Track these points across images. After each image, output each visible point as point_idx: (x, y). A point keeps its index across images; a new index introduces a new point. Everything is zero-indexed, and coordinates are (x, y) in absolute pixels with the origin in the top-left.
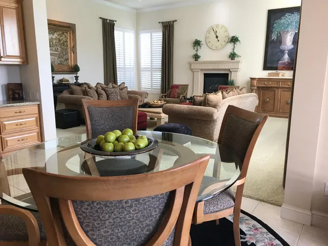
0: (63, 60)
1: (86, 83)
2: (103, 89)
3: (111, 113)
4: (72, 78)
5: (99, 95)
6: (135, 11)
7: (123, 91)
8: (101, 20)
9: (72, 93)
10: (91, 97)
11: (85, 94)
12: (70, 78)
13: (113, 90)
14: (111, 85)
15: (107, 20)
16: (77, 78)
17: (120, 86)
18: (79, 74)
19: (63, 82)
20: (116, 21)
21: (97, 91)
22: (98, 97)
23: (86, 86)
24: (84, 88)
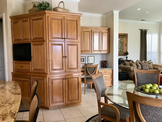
0: (121, 50)
1: (131, 60)
2: (139, 63)
3: (146, 76)
4: (125, 57)
5: (138, 66)
6: (159, 23)
7: (150, 64)
8: (140, 30)
9: (125, 65)
10: (134, 67)
11: (131, 65)
12: (124, 58)
13: (145, 64)
14: (143, 62)
15: (143, 30)
16: (127, 57)
17: (148, 62)
18: (128, 56)
19: (121, 60)
20: (148, 30)
21: (136, 64)
22: (137, 67)
23: (131, 62)
24: (130, 63)
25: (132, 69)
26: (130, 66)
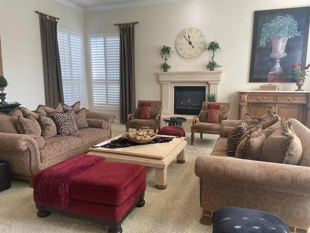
2: (49, 115)
5: (43, 126)
8: (37, 16)
13: (65, 115)
14: (60, 107)
15: (46, 15)
16: (3, 96)
21: (39, 120)
22: (43, 129)
23: (18, 113)
24: (16, 117)
25: (24, 143)
26: (18, 133)
